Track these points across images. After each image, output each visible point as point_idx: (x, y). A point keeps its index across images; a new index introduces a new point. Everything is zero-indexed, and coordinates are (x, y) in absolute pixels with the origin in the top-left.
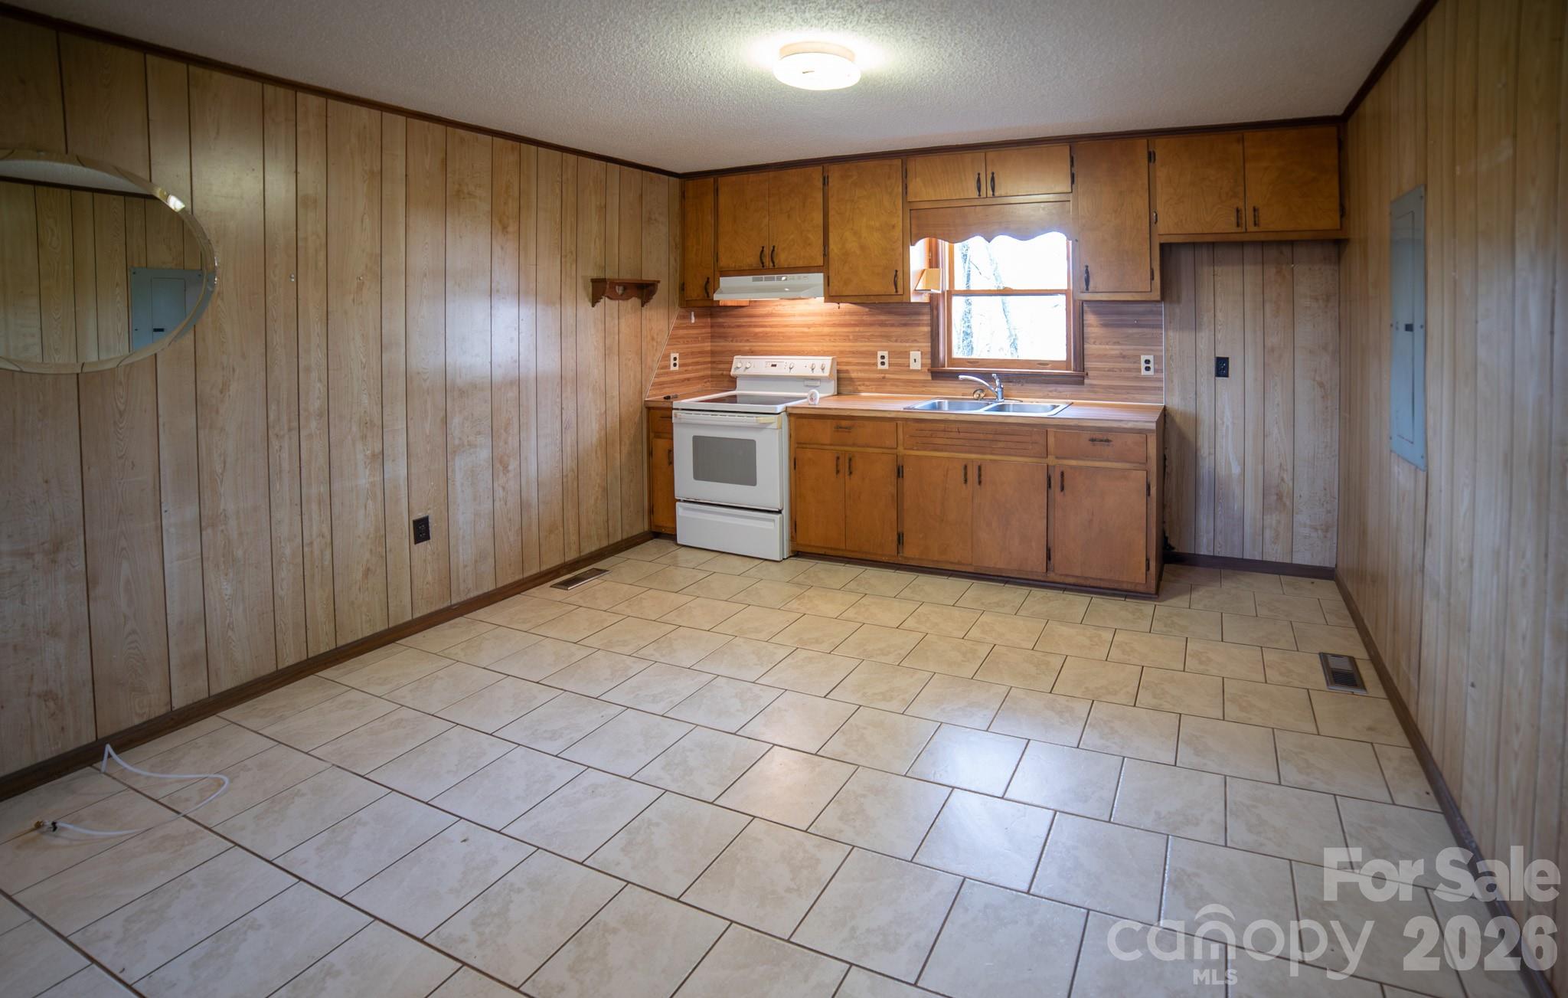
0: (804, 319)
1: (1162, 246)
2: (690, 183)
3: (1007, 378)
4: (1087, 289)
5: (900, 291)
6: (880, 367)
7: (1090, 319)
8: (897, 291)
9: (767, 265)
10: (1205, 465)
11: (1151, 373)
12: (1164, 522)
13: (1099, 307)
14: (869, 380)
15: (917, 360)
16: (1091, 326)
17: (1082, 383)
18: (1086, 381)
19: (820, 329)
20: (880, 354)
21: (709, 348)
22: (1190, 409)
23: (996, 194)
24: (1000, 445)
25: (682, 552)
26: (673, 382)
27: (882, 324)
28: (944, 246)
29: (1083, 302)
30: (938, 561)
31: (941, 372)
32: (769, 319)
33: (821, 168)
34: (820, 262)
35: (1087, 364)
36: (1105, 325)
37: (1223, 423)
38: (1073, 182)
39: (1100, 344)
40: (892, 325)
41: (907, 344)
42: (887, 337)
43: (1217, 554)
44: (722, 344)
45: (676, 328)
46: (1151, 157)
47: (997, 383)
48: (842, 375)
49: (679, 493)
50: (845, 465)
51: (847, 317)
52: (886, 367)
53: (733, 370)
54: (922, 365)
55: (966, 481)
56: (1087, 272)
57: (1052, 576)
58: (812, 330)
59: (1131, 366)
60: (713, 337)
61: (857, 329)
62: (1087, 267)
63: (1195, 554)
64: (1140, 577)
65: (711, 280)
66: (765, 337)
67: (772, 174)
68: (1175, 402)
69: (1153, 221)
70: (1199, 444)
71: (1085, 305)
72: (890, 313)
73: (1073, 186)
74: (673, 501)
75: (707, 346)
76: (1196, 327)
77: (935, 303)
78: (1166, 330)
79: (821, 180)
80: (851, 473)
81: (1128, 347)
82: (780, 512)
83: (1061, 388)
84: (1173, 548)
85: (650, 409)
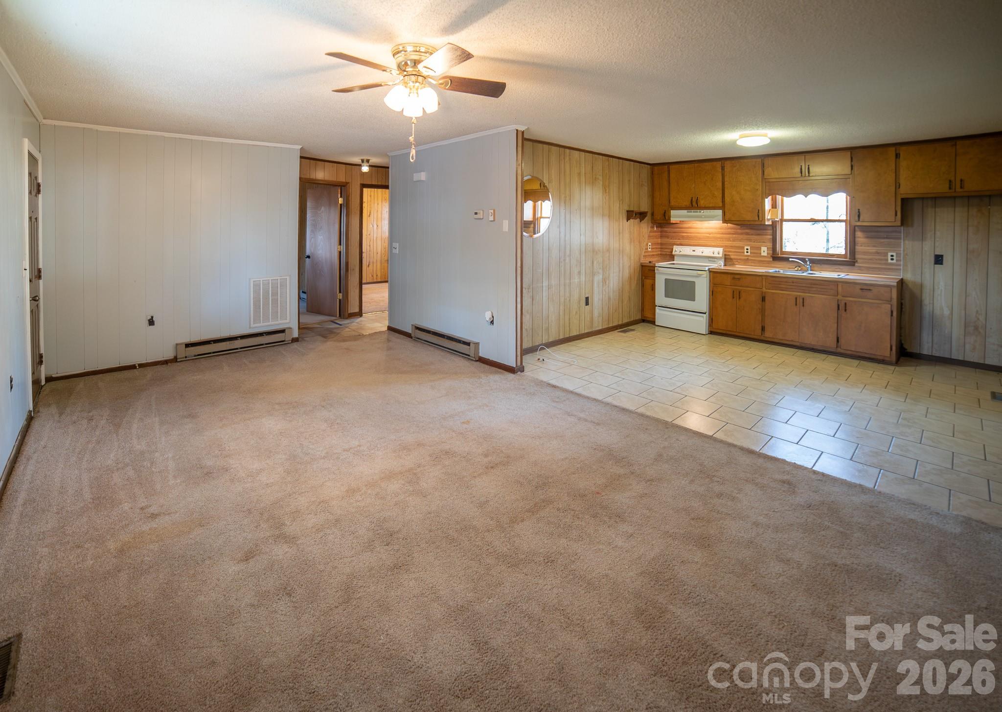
0: (708, 230)
1: (903, 200)
2: (656, 168)
3: (813, 261)
4: (859, 220)
5: (761, 219)
6: (746, 254)
7: (859, 234)
8: (759, 219)
9: (694, 205)
10: (927, 309)
11: (894, 261)
12: (901, 336)
13: (864, 229)
14: (740, 259)
15: (764, 251)
16: (859, 237)
17: (854, 265)
18: (856, 264)
19: (716, 235)
20: (746, 248)
21: (660, 242)
22: (918, 279)
23: (810, 175)
24: (814, 289)
25: (657, 328)
26: (649, 256)
27: (747, 234)
28: (779, 198)
29: (855, 226)
30: (782, 340)
31: (778, 257)
32: (689, 230)
33: (720, 163)
34: (721, 205)
35: (857, 256)
36: (867, 237)
37: (939, 288)
38: (852, 169)
39: (865, 246)
40: (752, 235)
41: (760, 244)
42: (750, 240)
43: (933, 355)
44: (665, 240)
45: (650, 232)
46: (897, 156)
47: (808, 263)
48: (726, 257)
49: (657, 303)
50: (737, 295)
51: (729, 230)
52: (749, 254)
53: (673, 252)
54: (768, 254)
55: (796, 305)
56: (859, 212)
57: (839, 350)
58: (711, 235)
59: (883, 258)
60: (661, 237)
61: (734, 236)
62: (859, 210)
63: (920, 354)
64: (887, 353)
65: (667, 212)
66: (688, 238)
67: (696, 165)
68: (908, 276)
69: (897, 186)
70: (924, 297)
71: (856, 227)
72: (751, 229)
73: (852, 171)
74: (654, 306)
75: (659, 241)
76: (923, 239)
77: (775, 225)
78: (904, 240)
79: (721, 168)
80: (740, 298)
81: (880, 248)
82: (705, 313)
83: (841, 267)
84: (906, 349)
85: (643, 266)
